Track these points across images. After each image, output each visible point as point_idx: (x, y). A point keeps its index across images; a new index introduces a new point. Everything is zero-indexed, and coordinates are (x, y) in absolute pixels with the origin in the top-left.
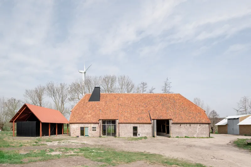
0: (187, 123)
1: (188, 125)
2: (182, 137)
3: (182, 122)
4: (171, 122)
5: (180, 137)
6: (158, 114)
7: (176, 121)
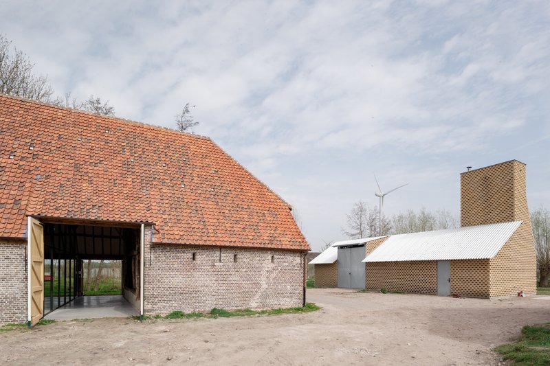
0: (221, 248)
1: (227, 256)
2: (199, 315)
3: (202, 243)
4: (146, 237)
5: (188, 311)
6: (84, 196)
7: (175, 234)
